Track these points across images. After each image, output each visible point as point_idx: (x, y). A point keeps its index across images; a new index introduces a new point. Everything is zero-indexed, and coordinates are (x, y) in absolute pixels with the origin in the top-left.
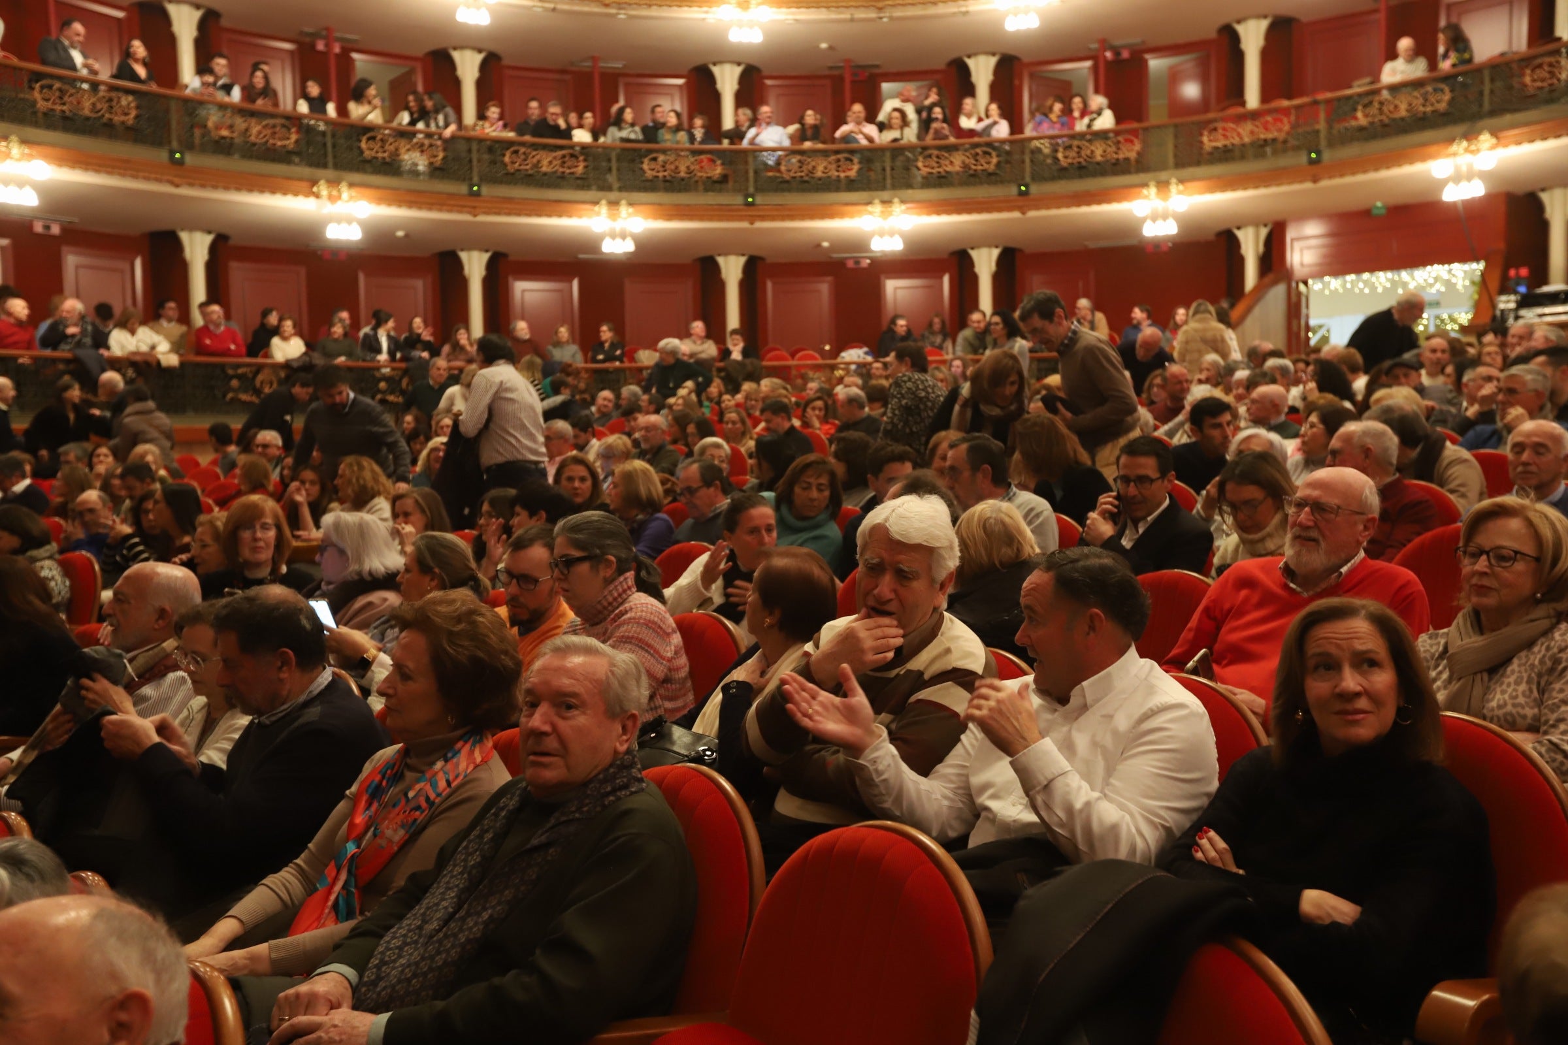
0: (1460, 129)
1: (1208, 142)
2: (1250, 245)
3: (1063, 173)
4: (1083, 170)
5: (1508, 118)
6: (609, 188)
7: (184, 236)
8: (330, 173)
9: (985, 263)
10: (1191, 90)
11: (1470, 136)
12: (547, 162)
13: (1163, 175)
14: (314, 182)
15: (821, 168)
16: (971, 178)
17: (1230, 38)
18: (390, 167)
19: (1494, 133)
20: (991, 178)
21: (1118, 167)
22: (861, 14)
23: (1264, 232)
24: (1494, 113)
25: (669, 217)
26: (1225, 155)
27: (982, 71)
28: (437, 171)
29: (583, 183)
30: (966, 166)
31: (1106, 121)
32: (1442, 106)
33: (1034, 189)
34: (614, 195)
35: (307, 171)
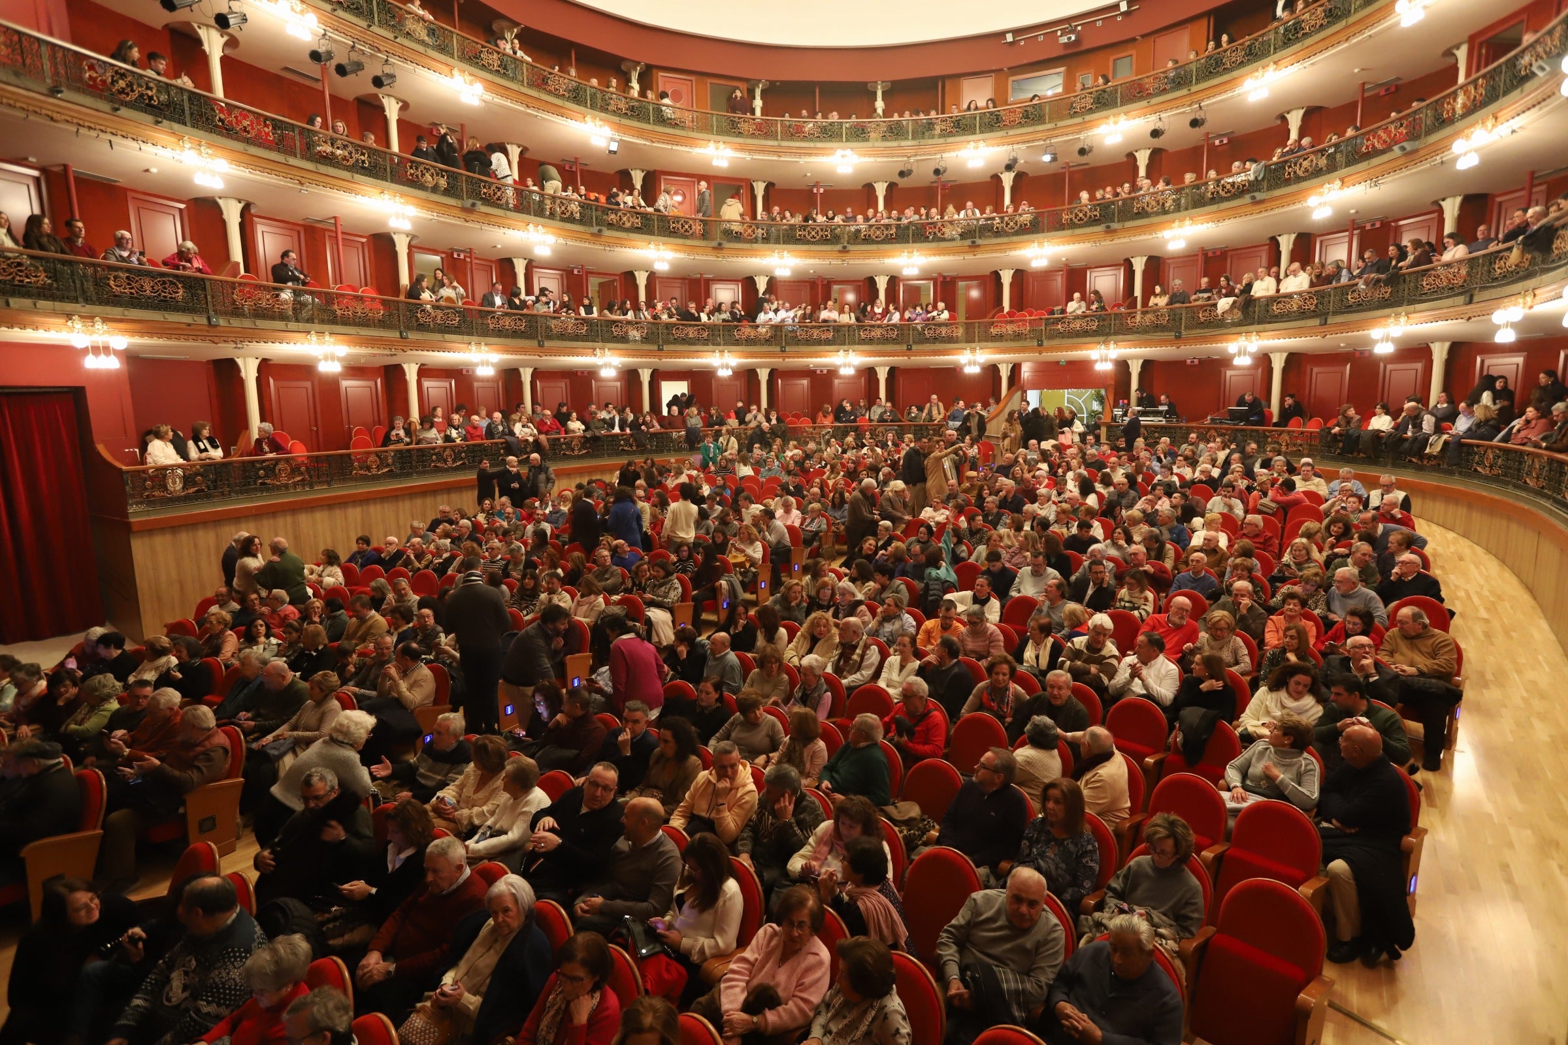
0: (1102, 339)
1: (994, 331)
2: (1005, 373)
3: (927, 341)
4: (935, 340)
5: (1121, 337)
6: (719, 344)
7: (521, 370)
8: (600, 344)
9: (882, 375)
10: (975, 294)
11: (1106, 343)
12: (692, 333)
13: (973, 345)
14: (595, 349)
15: (816, 333)
16: (885, 340)
17: (996, 276)
18: (624, 339)
19: (1116, 343)
20: (894, 341)
21: (951, 340)
22: (834, 262)
23: (1010, 366)
24: (1115, 334)
25: (747, 357)
26: (1000, 338)
27: (882, 284)
28: (646, 340)
29: (706, 342)
30: (882, 335)
31: (946, 315)
32: (1094, 328)
33: (914, 347)
34: (721, 348)
35: (590, 344)
